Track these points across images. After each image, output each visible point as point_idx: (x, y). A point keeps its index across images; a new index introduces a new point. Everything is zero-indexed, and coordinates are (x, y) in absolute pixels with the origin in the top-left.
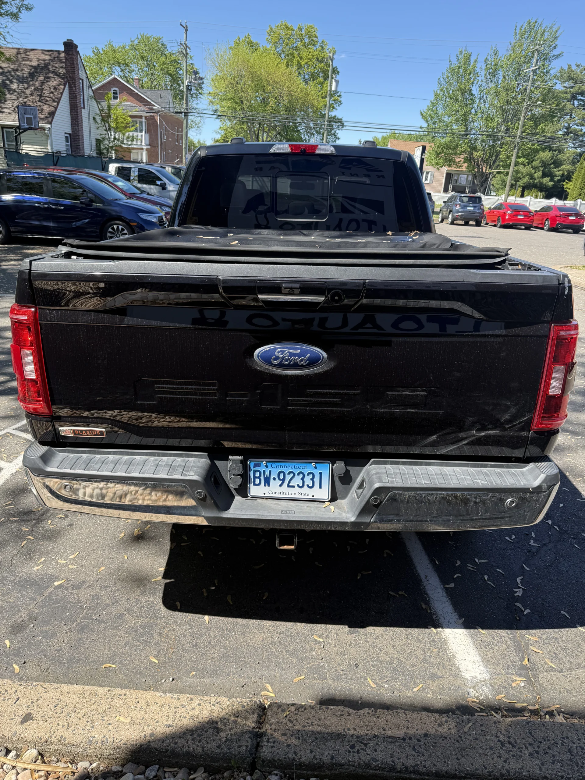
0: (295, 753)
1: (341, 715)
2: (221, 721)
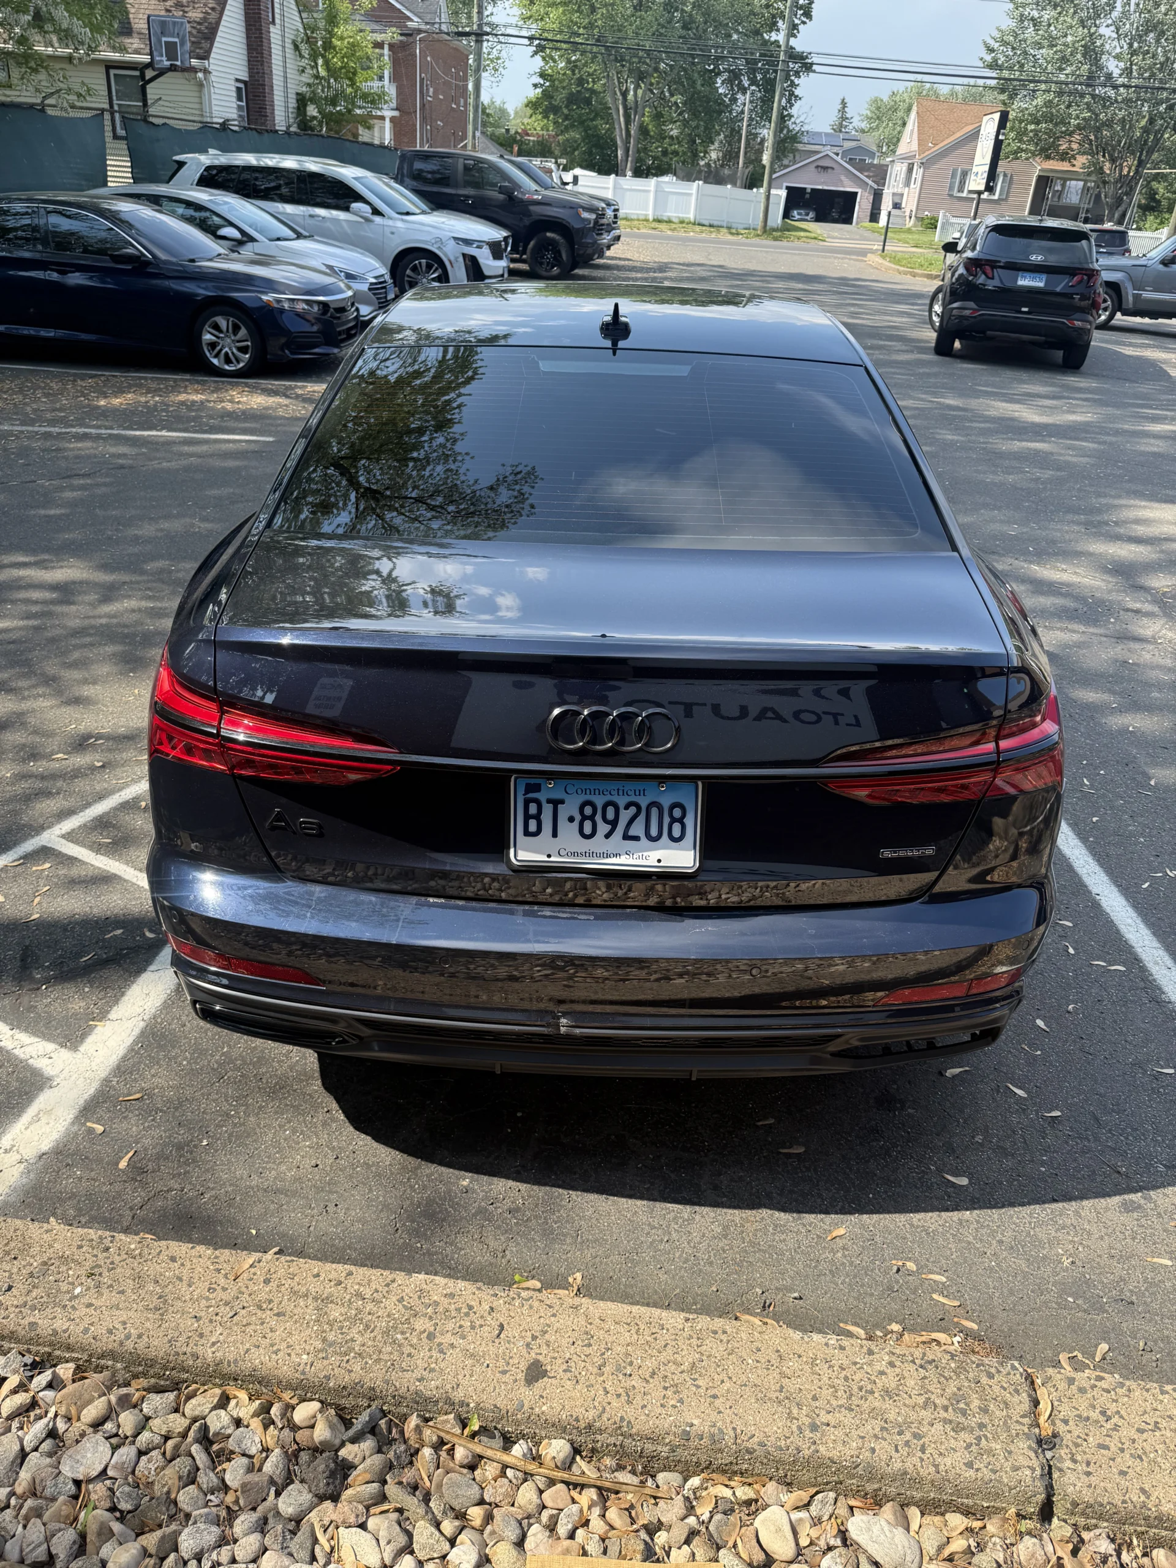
0: (1144, 1492)
2: (952, 1405)
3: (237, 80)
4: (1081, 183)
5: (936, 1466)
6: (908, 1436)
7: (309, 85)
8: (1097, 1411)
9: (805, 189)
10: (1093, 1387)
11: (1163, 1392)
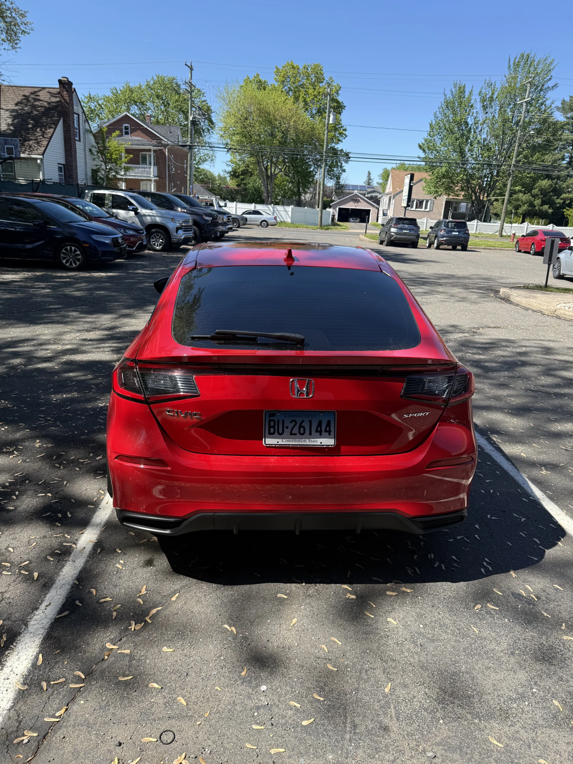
3: (59, 164)
4: (466, 204)
7: (97, 165)
9: (348, 209)
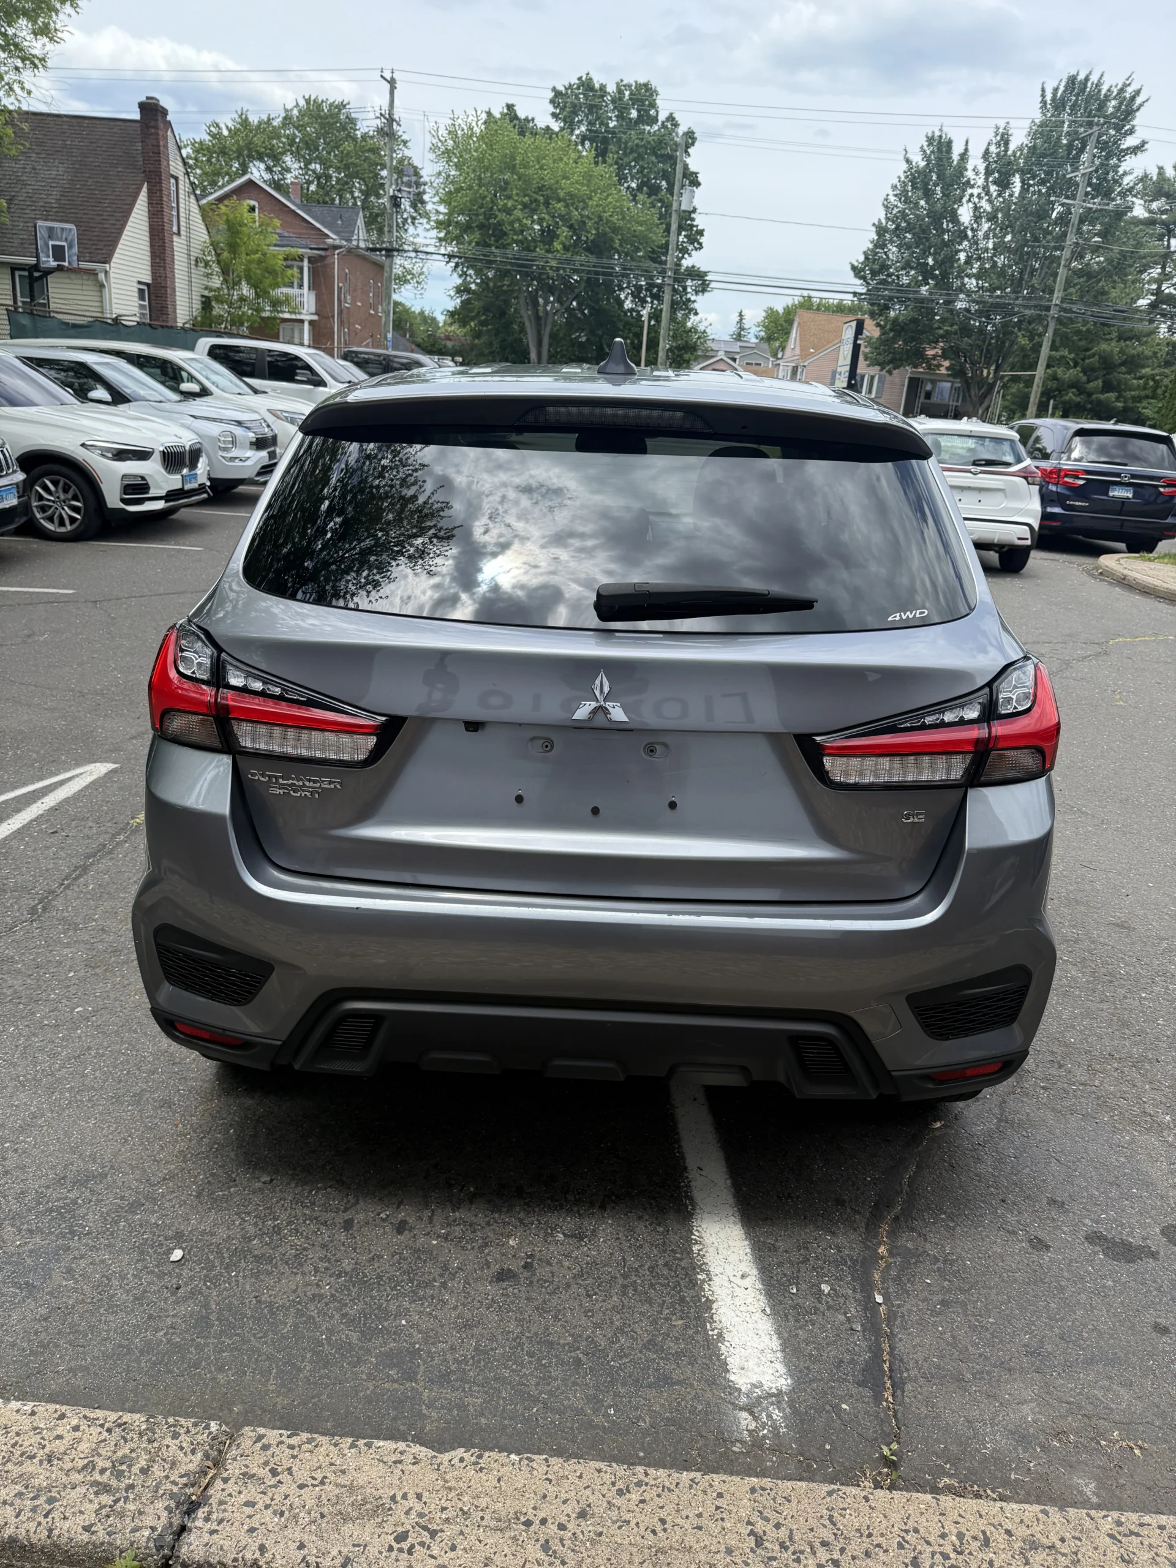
0: (262, 1549)
1: (395, 1462)
2: (114, 1466)
3: (140, 283)
4: (948, 385)
5: (50, 1531)
6: (43, 1499)
8: (268, 1468)
10: (282, 1442)
11: (353, 1446)
